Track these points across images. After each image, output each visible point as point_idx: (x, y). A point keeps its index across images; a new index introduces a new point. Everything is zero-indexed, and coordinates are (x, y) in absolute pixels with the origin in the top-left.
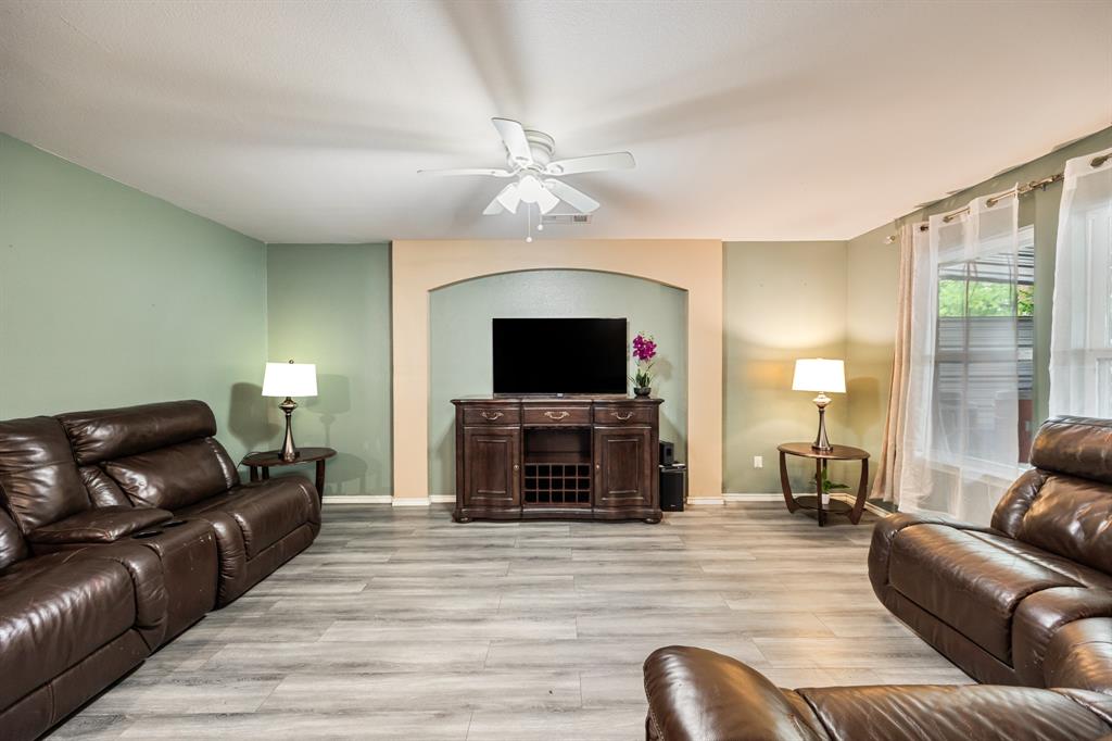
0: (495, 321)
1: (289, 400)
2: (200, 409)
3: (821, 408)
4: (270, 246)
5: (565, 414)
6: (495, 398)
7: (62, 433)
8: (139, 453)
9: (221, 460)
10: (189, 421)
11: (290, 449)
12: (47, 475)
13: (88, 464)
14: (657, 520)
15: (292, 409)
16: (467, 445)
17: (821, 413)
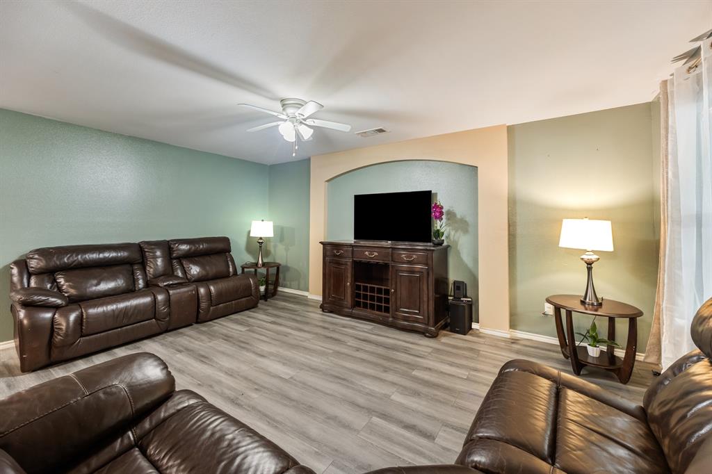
0: (356, 197)
1: (261, 238)
2: (226, 241)
3: (589, 265)
4: (271, 166)
5: (376, 254)
6: (355, 242)
7: (167, 247)
8: (195, 257)
9: (230, 263)
10: (220, 246)
11: (260, 262)
12: (159, 262)
13: (175, 258)
14: (434, 336)
15: (262, 243)
16: (327, 267)
17: (589, 269)
